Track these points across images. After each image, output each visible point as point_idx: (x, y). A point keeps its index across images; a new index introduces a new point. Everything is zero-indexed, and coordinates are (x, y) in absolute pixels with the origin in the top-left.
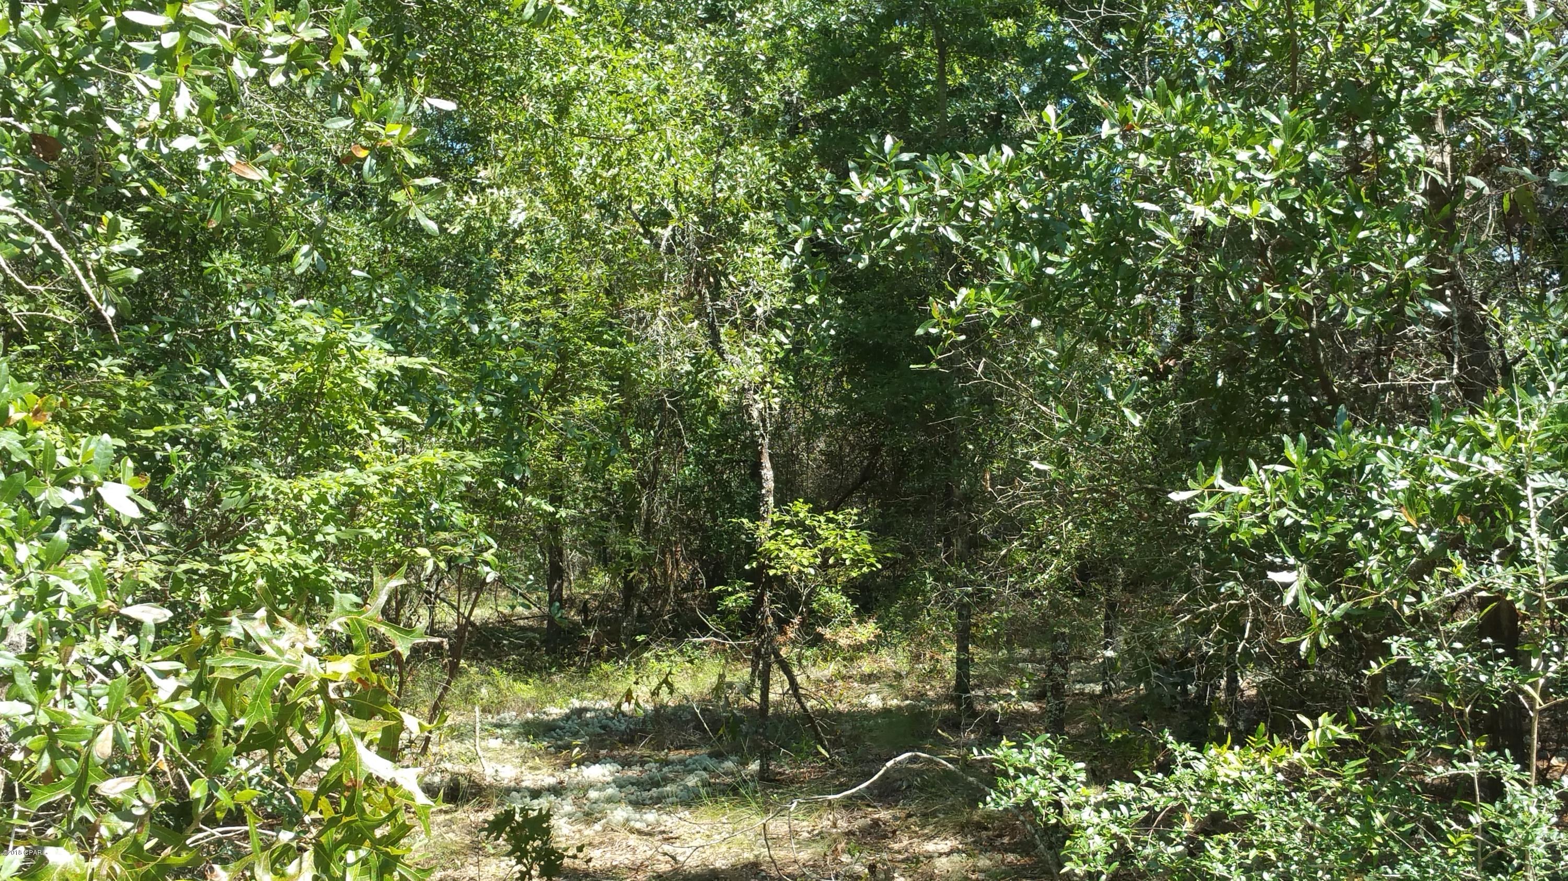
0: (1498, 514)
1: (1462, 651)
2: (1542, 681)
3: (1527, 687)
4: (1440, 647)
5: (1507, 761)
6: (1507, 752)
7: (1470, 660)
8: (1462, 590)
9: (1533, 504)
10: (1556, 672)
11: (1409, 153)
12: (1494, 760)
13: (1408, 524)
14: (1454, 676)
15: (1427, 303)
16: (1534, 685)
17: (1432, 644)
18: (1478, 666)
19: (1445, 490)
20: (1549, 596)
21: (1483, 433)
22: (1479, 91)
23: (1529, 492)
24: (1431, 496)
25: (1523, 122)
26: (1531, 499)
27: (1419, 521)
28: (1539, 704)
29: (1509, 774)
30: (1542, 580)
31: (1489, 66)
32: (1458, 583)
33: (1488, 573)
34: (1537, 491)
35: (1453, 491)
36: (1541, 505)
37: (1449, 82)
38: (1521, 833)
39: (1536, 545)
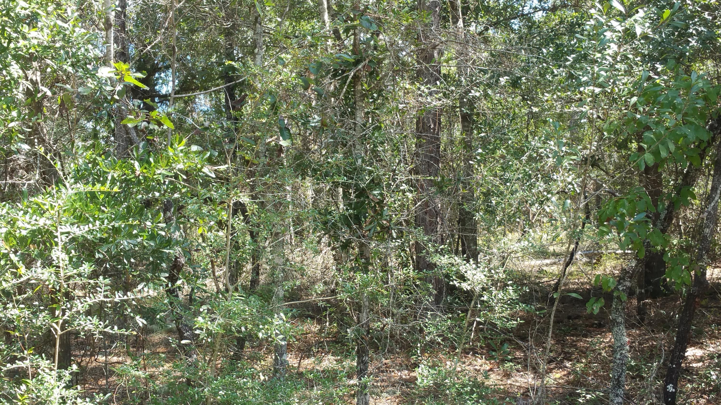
0: (48, 244)
1: (24, 308)
2: (61, 321)
3: (54, 325)
4: (14, 307)
5: (43, 359)
6: (43, 355)
7: (27, 313)
8: (22, 280)
9: (61, 239)
10: (68, 317)
11: (15, 73)
12: (37, 359)
13: (6, 249)
14: (19, 321)
15: (19, 144)
16: (57, 323)
17: (10, 305)
18: (31, 316)
19: (24, 233)
20: (65, 282)
21: (42, 206)
22: (49, 47)
23: (58, 234)
24: (18, 235)
25: (69, 64)
26: (59, 237)
27: (11, 247)
28: (60, 332)
29: (43, 365)
30: (62, 275)
31: (54, 36)
32: (20, 276)
33: (35, 272)
34: (62, 233)
35: (28, 233)
36: (64, 240)
37: (35, 42)
38: (46, 393)
39: (60, 259)
